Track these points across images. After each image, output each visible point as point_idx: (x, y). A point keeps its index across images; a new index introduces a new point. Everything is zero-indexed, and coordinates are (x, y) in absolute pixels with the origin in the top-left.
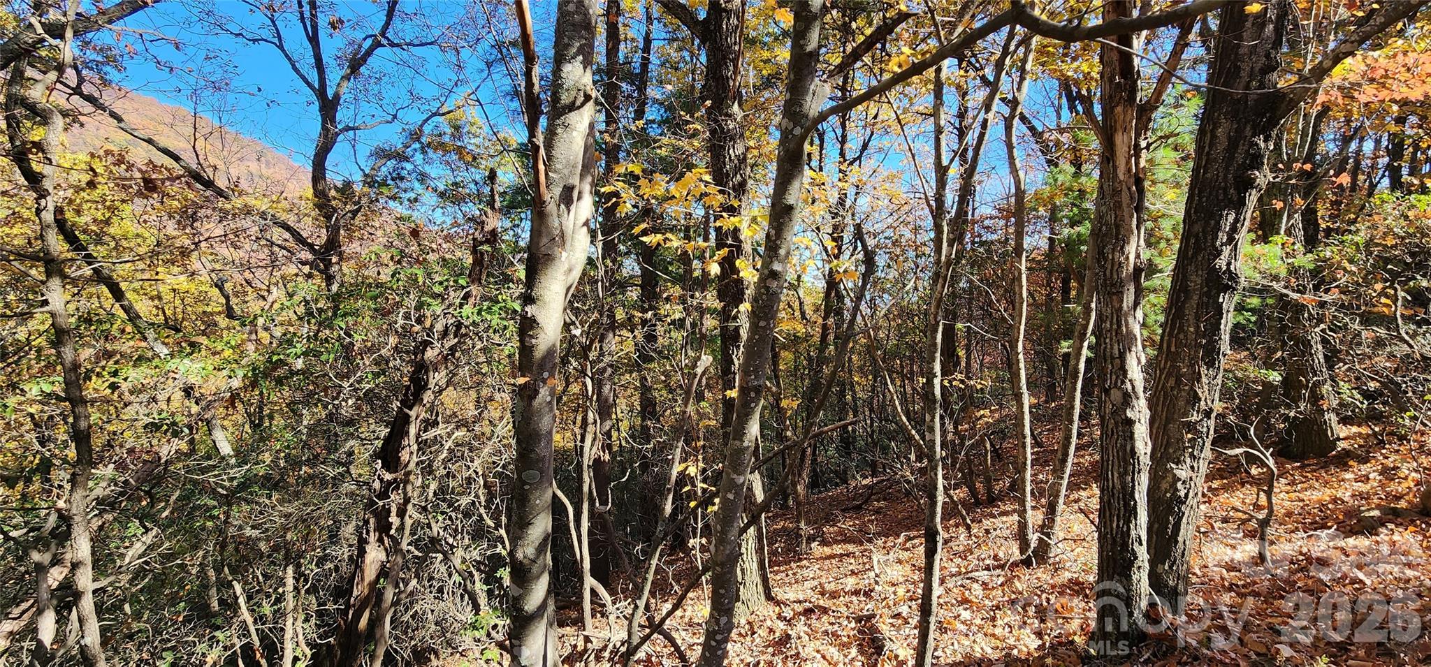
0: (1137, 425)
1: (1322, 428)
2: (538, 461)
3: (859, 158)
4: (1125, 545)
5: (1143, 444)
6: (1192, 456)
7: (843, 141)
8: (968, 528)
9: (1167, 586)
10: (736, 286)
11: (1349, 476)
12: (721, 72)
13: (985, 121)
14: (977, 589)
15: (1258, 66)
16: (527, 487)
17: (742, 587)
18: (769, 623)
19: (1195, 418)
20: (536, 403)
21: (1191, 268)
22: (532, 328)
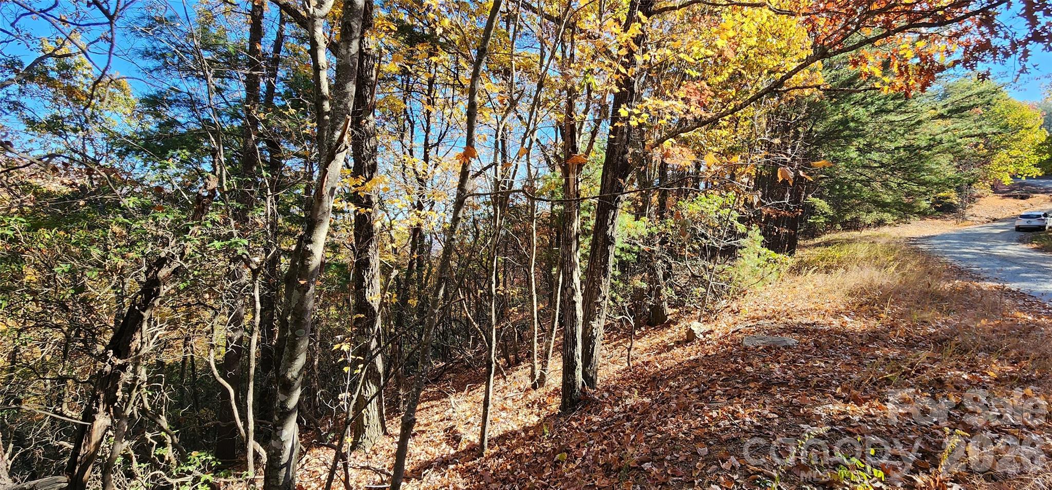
0: (577, 304)
1: (662, 309)
2: (305, 324)
3: (437, 144)
4: (573, 359)
5: (580, 313)
6: (599, 317)
7: (428, 131)
8: (505, 378)
9: (589, 377)
10: (368, 231)
11: (669, 331)
12: (361, 92)
13: (517, 165)
14: (509, 402)
15: (621, 151)
16: (297, 339)
17: (367, 429)
18: (387, 447)
19: (600, 300)
20: (307, 294)
21: (599, 234)
22: (309, 256)
